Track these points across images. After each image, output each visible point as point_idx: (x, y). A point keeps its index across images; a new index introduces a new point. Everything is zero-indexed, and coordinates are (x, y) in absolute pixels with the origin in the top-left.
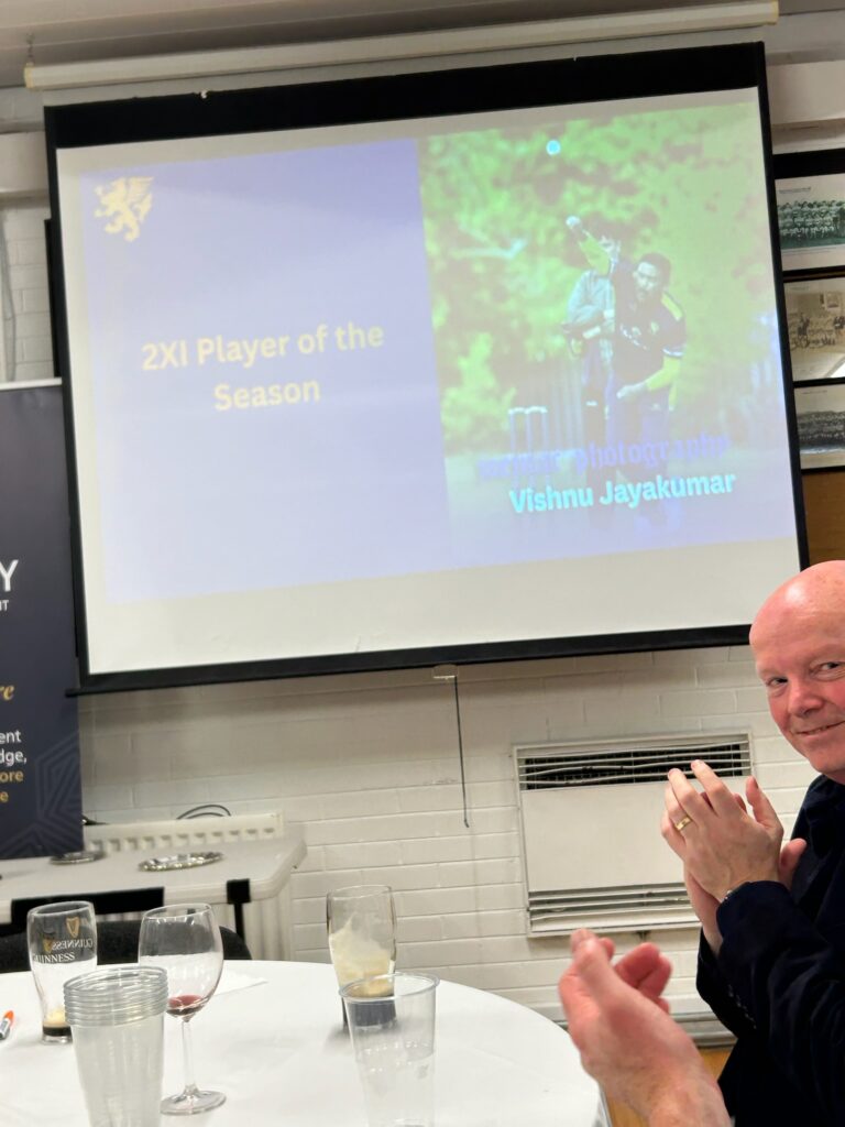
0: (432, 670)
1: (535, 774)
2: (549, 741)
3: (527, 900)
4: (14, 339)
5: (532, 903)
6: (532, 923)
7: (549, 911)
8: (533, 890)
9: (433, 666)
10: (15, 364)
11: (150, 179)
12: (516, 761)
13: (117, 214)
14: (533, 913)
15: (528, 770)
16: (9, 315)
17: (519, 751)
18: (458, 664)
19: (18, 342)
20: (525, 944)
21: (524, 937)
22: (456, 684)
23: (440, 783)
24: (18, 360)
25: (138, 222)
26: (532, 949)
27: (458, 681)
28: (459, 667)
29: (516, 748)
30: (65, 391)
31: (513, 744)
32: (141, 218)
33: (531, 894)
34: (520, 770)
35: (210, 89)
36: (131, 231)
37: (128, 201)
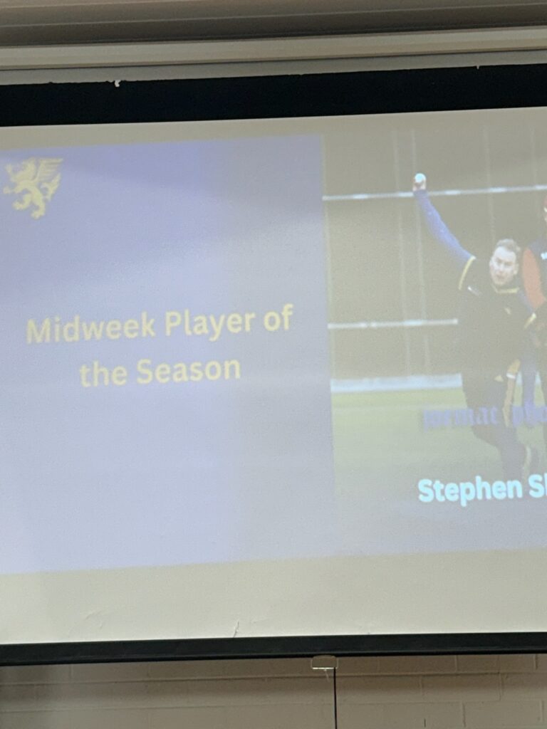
0: (311, 660)
11: (60, 160)
22: (335, 675)
25: (45, 201)
28: (338, 659)
32: (48, 197)
35: (123, 79)
36: (37, 208)
37: (37, 180)
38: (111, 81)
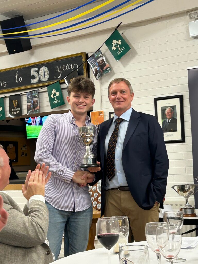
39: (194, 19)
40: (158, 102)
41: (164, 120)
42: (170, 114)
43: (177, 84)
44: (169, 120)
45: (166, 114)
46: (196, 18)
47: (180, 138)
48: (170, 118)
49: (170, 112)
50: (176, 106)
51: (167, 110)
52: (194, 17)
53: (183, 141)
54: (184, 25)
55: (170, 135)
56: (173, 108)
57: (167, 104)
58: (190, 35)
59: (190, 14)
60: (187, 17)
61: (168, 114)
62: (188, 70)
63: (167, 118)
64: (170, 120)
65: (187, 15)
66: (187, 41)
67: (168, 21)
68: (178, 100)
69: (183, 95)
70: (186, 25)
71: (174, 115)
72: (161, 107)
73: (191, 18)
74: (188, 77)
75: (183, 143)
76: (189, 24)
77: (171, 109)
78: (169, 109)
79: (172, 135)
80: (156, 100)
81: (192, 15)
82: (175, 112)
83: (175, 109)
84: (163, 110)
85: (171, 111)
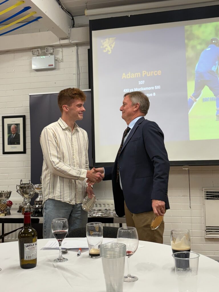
0: (183, 167)
1: (209, 195)
2: (213, 187)
3: (205, 228)
4: (80, 79)
5: (207, 229)
6: (206, 234)
7: (211, 231)
8: (207, 226)
9: (182, 166)
10: (79, 85)
11: (115, 38)
12: (204, 192)
13: (106, 47)
14: (207, 232)
15: (207, 194)
16: (79, 73)
17: (205, 189)
18: (189, 166)
19: (80, 80)
20: (204, 239)
21: (204, 238)
22: (189, 170)
23: (183, 196)
24: (80, 85)
25: (111, 49)
26: (206, 241)
27: (190, 170)
28: (190, 166)
29: (204, 188)
30: (92, 92)
31: (203, 187)
32: (112, 48)
33: (206, 227)
34: (205, 194)
35: (131, 14)
36: (109, 51)
37: (109, 44)
38: (128, 15)
39: (36, 56)
40: (5, 119)
41: (9, 135)
42: (15, 130)
43: (22, 106)
44: (13, 135)
45: (11, 130)
46: (38, 54)
47: (22, 150)
48: (14, 134)
49: (14, 128)
50: (19, 124)
51: (12, 127)
52: (36, 53)
53: (24, 152)
54: (28, 59)
55: (14, 148)
56: (17, 125)
57: (12, 122)
58: (32, 67)
59: (32, 51)
60: (30, 53)
61: (13, 130)
62: (30, 96)
63: (12, 133)
64: (15, 135)
65: (31, 51)
66: (30, 72)
67: (15, 54)
68: (22, 119)
69: (26, 115)
70: (30, 59)
71: (18, 131)
72: (8, 124)
73: (33, 54)
74: (29, 101)
75: (25, 154)
76: (31, 59)
77: (16, 126)
78: (14, 126)
79: (16, 147)
80: (4, 118)
81: (34, 52)
82: (19, 129)
83: (19, 126)
84: (9, 126)
85: (16, 128)
